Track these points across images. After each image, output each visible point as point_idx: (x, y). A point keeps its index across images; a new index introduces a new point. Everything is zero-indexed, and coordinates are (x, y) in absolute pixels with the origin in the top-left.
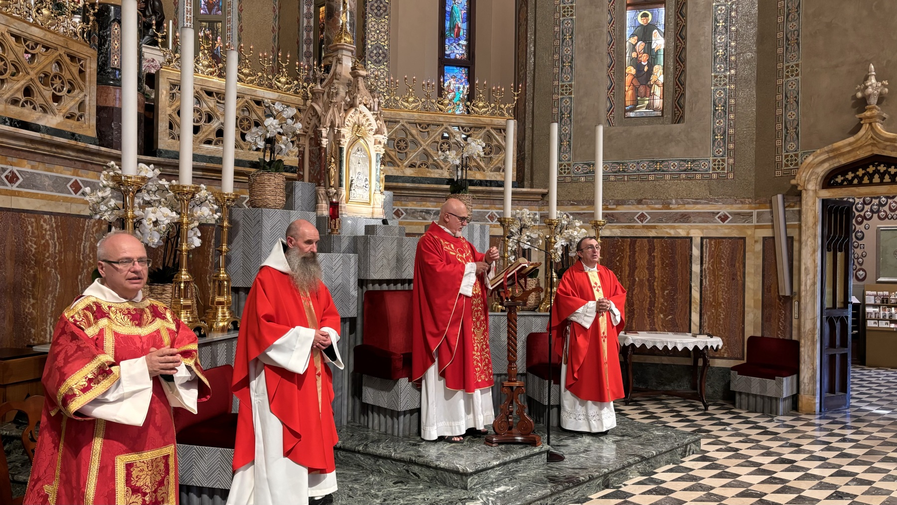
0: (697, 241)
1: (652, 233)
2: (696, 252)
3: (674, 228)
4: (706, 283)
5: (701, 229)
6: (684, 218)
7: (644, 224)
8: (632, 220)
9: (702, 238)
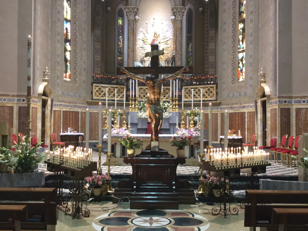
0: (246, 113)
1: (239, 112)
2: (246, 116)
3: (242, 110)
4: (248, 124)
5: (247, 110)
6: (244, 107)
7: (237, 109)
8: (235, 108)
9: (247, 112)
